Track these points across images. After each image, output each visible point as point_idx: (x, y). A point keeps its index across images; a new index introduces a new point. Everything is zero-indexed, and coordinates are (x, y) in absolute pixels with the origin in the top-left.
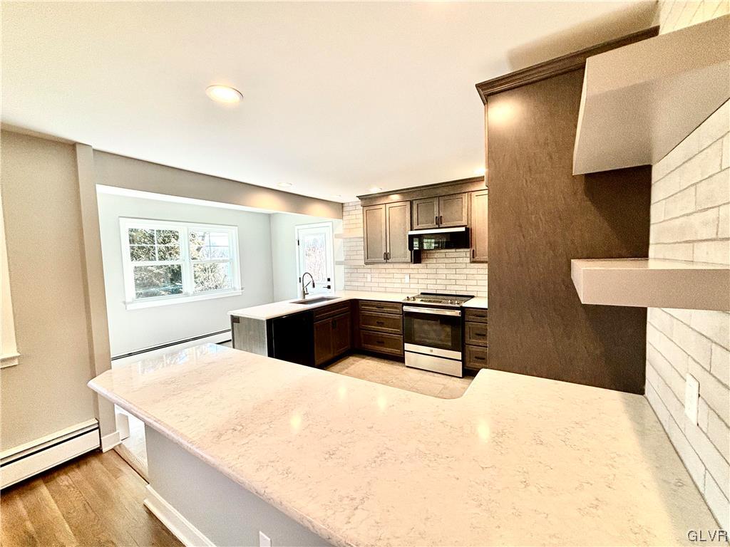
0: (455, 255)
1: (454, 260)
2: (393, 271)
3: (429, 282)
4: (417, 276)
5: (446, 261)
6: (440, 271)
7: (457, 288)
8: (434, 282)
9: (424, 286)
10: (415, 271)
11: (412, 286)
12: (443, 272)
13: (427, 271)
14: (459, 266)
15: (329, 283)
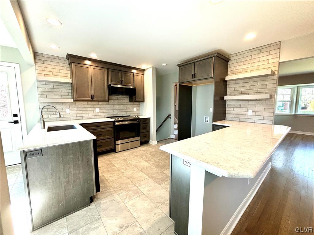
0: (122, 98)
1: (121, 101)
2: (87, 106)
3: (110, 111)
4: (103, 109)
5: (118, 101)
6: (115, 106)
7: (122, 113)
8: (112, 111)
9: (107, 114)
10: (102, 106)
11: (100, 114)
12: (117, 106)
13: (108, 106)
14: (123, 103)
15: (16, 119)
